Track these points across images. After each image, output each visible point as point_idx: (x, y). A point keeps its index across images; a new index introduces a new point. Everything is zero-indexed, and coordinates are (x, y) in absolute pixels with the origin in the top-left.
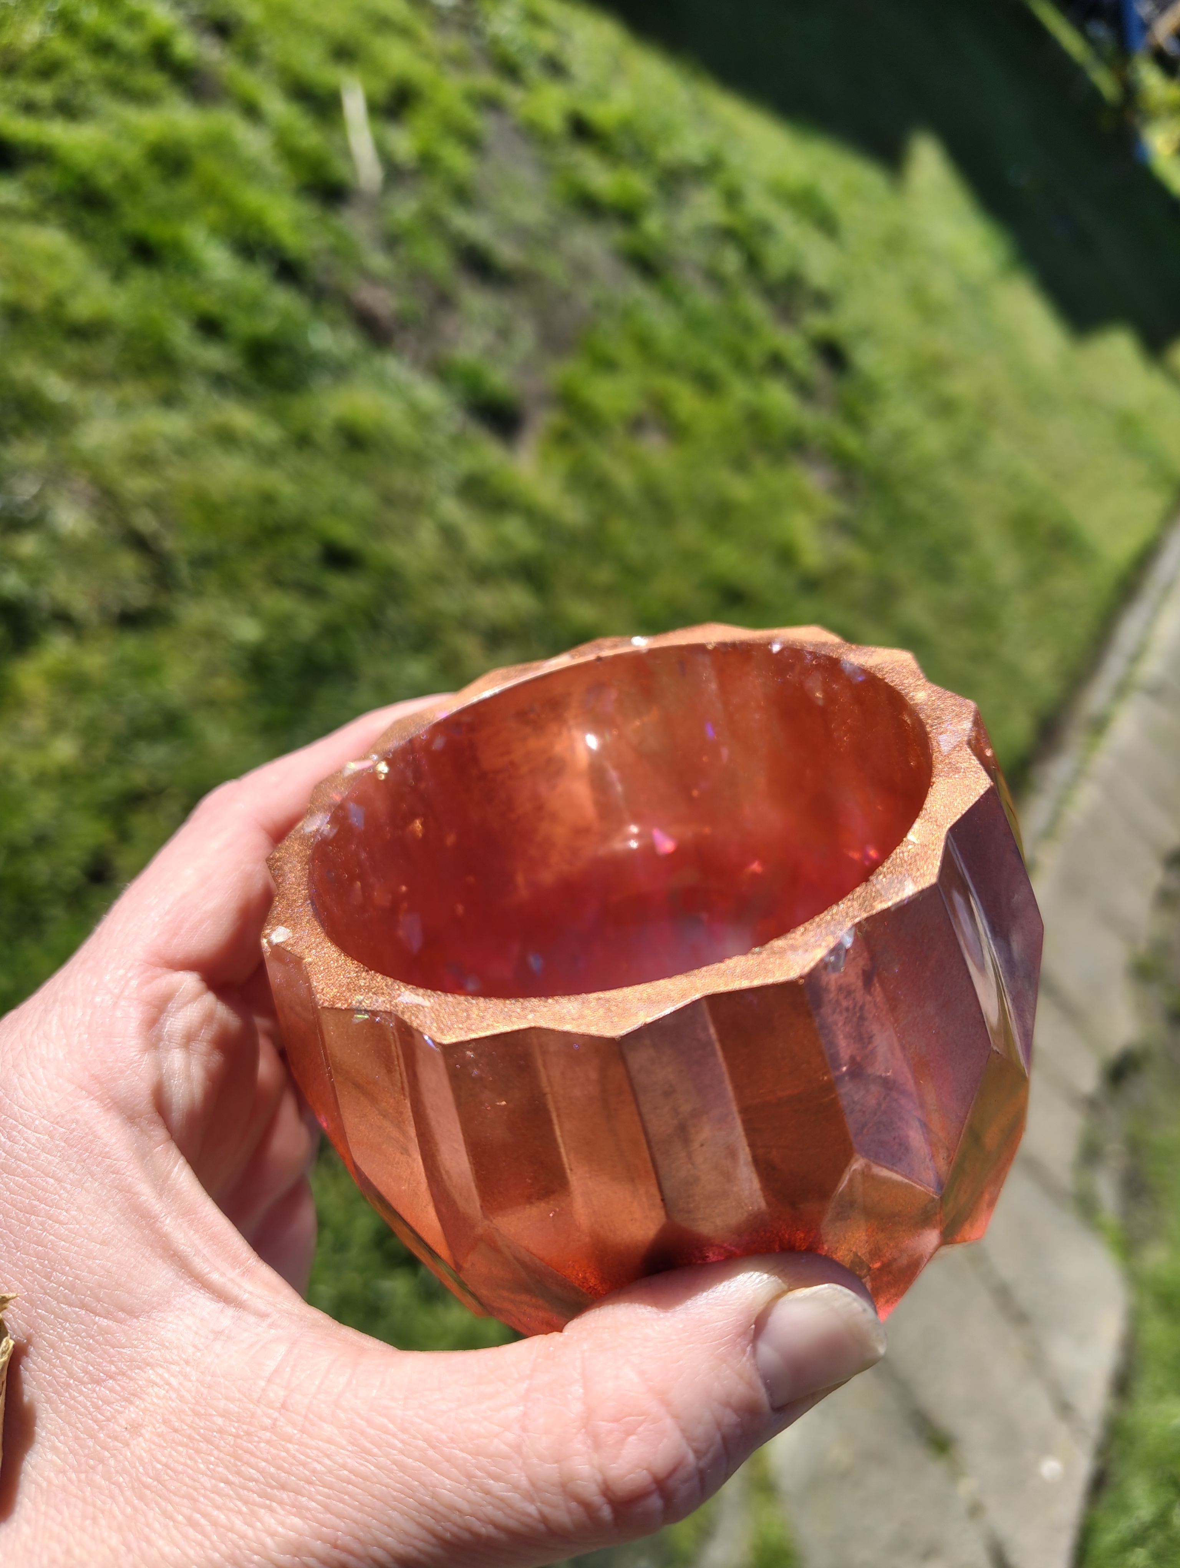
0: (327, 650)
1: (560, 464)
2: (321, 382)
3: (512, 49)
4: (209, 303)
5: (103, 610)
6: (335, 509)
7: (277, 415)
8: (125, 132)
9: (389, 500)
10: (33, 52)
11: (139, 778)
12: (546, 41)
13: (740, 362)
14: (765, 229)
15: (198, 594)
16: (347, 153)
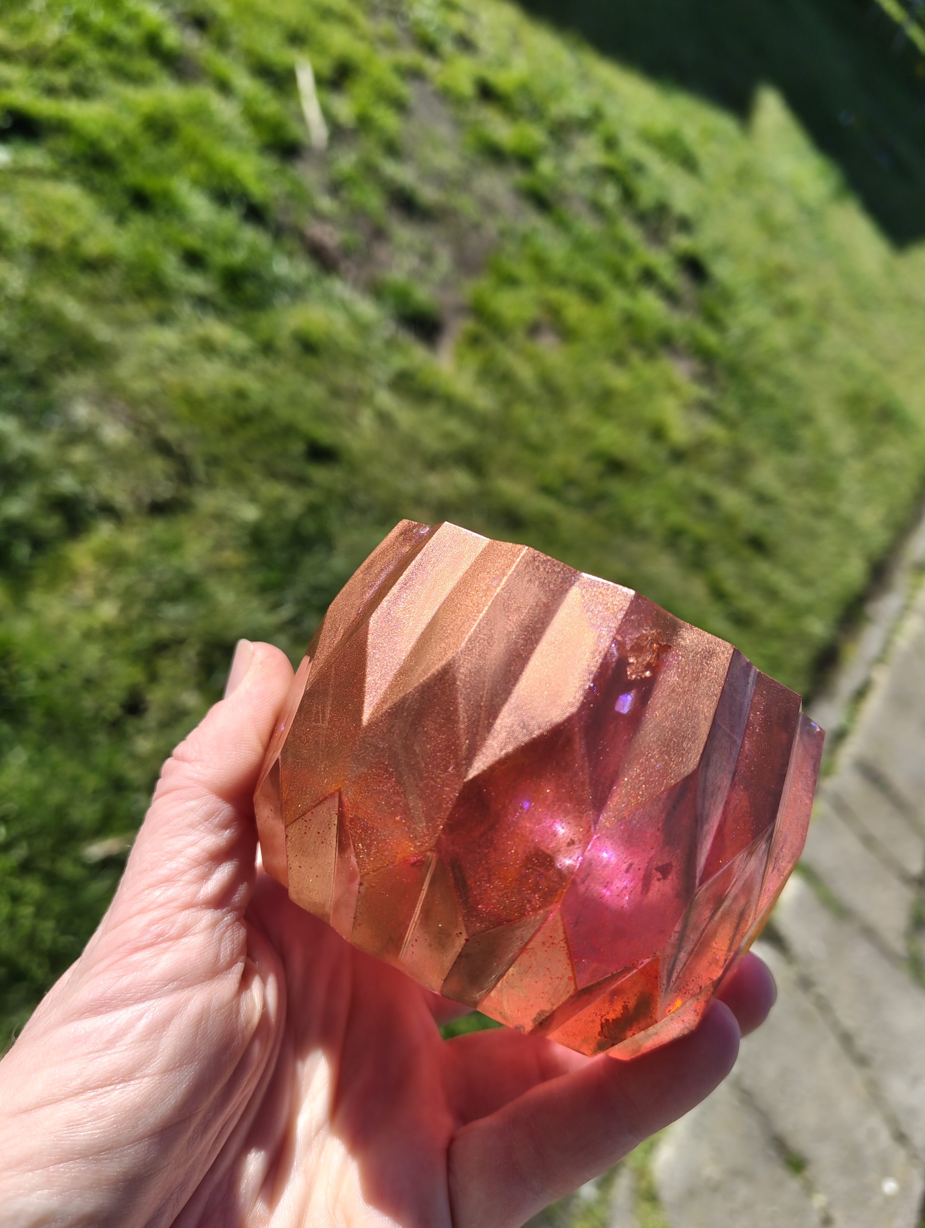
0: (310, 526)
1: (473, 362)
2: (282, 300)
3: (431, 29)
4: (193, 241)
5: (138, 502)
6: (294, 400)
7: (247, 329)
8: (126, 107)
9: (336, 393)
10: (53, 48)
11: (164, 631)
12: (457, 22)
13: (618, 277)
14: (639, 168)
15: (211, 485)
16: (301, 118)
